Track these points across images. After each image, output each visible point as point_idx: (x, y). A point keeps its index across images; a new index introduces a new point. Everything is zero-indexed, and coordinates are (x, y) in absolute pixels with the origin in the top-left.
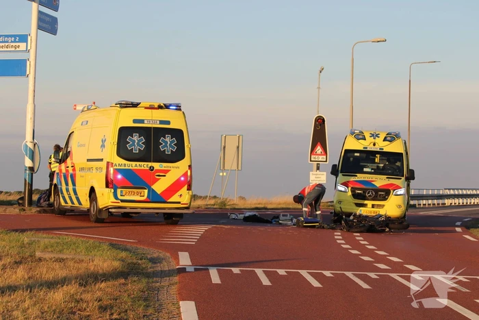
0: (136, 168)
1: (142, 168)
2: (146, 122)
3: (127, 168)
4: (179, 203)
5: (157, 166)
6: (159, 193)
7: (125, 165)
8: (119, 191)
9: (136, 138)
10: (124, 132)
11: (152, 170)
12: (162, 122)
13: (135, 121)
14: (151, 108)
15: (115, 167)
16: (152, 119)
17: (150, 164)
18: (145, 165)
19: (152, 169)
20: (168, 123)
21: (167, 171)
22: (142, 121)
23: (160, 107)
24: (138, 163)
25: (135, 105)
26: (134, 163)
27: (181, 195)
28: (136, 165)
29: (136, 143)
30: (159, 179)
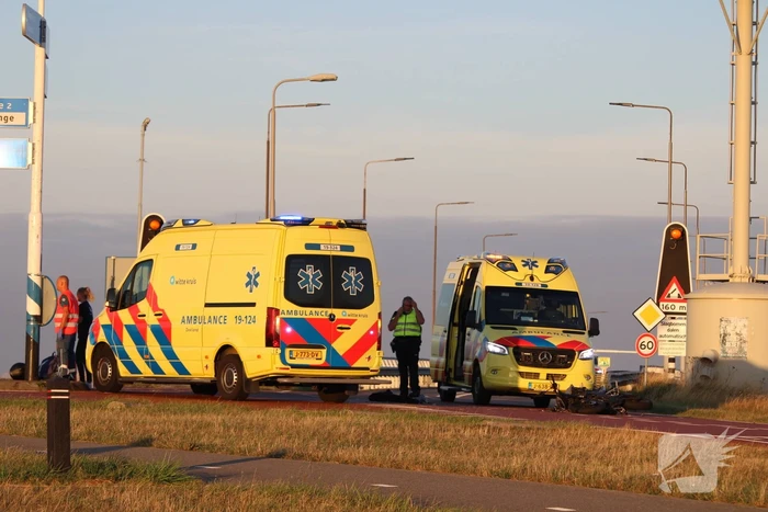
0: (311, 317)
1: (320, 317)
2: (322, 247)
3: (299, 316)
4: (367, 369)
5: (339, 313)
6: (341, 353)
7: (296, 313)
8: (287, 350)
9: (310, 271)
10: (294, 263)
11: (333, 320)
12: (343, 248)
13: (308, 246)
14: (328, 226)
15: (283, 316)
16: (332, 243)
17: (330, 311)
18: (321, 313)
19: (332, 317)
20: (351, 249)
21: (351, 322)
22: (317, 247)
23: (340, 225)
24: (313, 310)
25: (306, 222)
26: (308, 310)
27: (369, 358)
28: (311, 313)
29: (311, 278)
30: (341, 333)
